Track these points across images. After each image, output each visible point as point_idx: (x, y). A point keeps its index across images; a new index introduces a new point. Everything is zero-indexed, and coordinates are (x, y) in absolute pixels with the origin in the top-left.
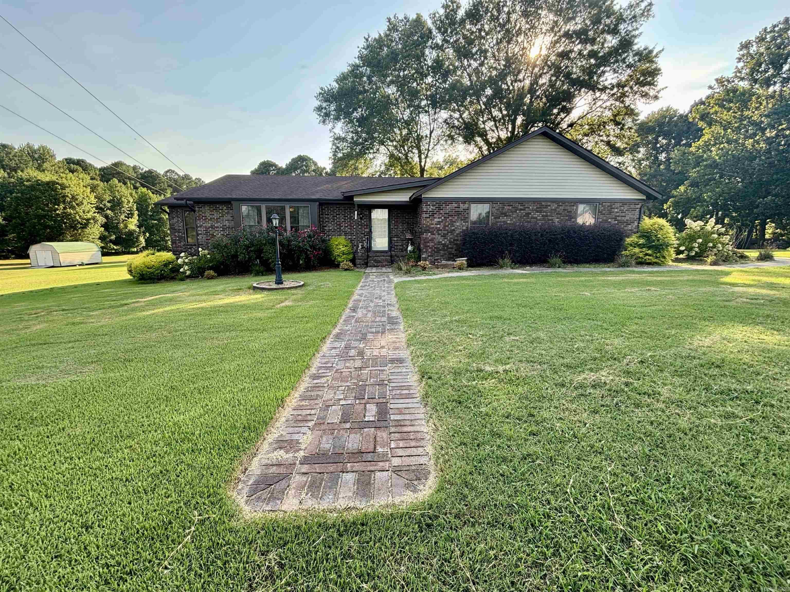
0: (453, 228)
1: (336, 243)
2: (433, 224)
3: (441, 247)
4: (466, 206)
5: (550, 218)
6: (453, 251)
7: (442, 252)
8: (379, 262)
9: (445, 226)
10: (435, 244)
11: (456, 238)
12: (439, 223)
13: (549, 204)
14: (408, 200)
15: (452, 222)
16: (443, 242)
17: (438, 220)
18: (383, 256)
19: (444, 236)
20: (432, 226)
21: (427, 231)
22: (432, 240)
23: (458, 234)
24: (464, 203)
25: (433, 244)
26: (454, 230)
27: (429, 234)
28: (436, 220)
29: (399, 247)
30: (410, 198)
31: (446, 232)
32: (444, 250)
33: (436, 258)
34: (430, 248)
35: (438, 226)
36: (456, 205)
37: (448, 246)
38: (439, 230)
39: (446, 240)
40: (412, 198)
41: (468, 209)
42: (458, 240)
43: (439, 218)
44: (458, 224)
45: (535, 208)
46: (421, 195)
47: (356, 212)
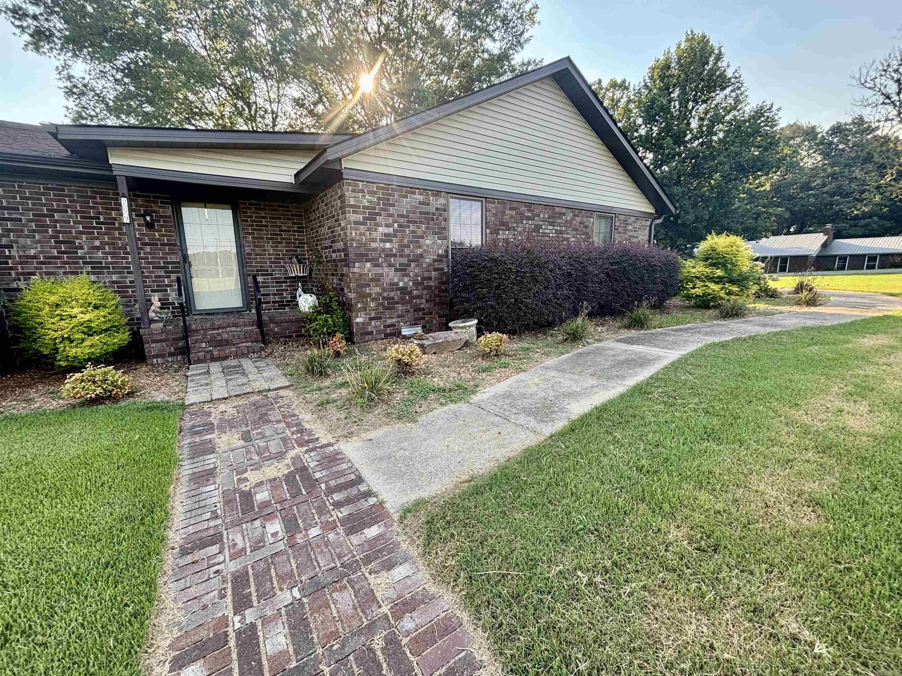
0: (419, 251)
2: (375, 240)
3: (396, 295)
4: (442, 201)
5: (565, 236)
6: (423, 303)
7: (400, 307)
8: (228, 343)
9: (402, 247)
10: (384, 290)
11: (426, 274)
12: (387, 238)
13: (564, 210)
14: (291, 180)
15: (417, 239)
16: (401, 284)
17: (386, 230)
18: (235, 325)
19: (403, 269)
20: (374, 245)
21: (363, 257)
22: (377, 279)
23: (430, 265)
24: (437, 194)
25: (378, 289)
26: (421, 256)
27: (368, 265)
28: (380, 229)
29: (271, 298)
30: (297, 176)
31: (404, 260)
32: (403, 302)
33: (389, 322)
34: (374, 300)
35: (388, 245)
36: (421, 198)
37: (411, 292)
38: (389, 255)
39: (406, 279)
40: (304, 176)
41: (445, 209)
42: (430, 278)
43: (387, 226)
44: (428, 242)
45: (547, 216)
46: (339, 160)
47: (124, 202)
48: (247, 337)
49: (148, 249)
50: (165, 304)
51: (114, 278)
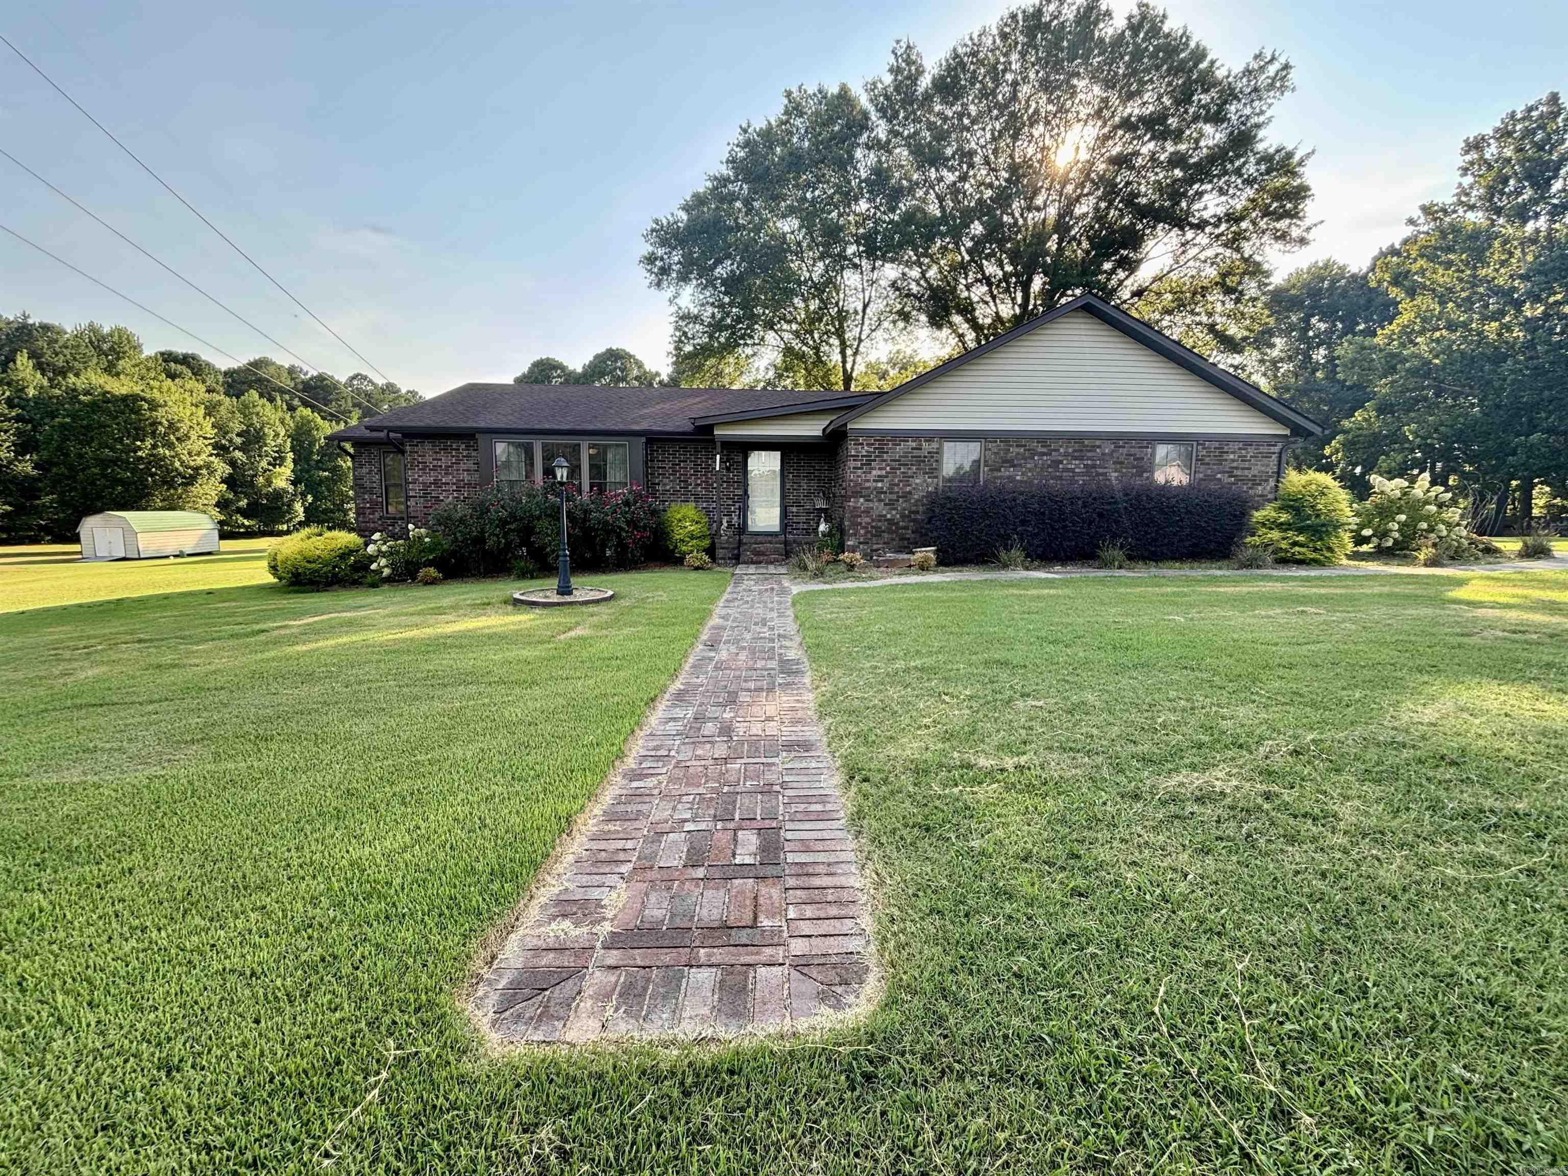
0: (908, 489)
1: (679, 516)
2: (868, 481)
3: (884, 526)
4: (935, 445)
5: (1101, 471)
6: (909, 534)
7: (886, 535)
8: (763, 554)
9: (892, 485)
10: (873, 520)
11: (914, 508)
12: (880, 479)
13: (1098, 443)
14: (820, 433)
15: (906, 478)
16: (889, 516)
17: (879, 473)
18: (770, 543)
19: (891, 504)
20: (867, 485)
21: (857, 494)
22: (867, 512)
23: (917, 501)
24: (929, 440)
25: (868, 520)
26: (910, 493)
27: (862, 500)
28: (874, 472)
29: (801, 526)
30: (824, 430)
31: (894, 497)
32: (890, 531)
33: (875, 547)
34: (863, 528)
35: (880, 485)
36: (914, 445)
37: (898, 523)
38: (880, 492)
39: (894, 512)
40: (828, 431)
41: (939, 452)
42: (918, 512)
43: (880, 469)
44: (918, 481)
45: (1070, 450)
46: (846, 424)
47: (718, 457)
48: (776, 551)
49: (725, 485)
50: (730, 525)
51: (705, 505)
